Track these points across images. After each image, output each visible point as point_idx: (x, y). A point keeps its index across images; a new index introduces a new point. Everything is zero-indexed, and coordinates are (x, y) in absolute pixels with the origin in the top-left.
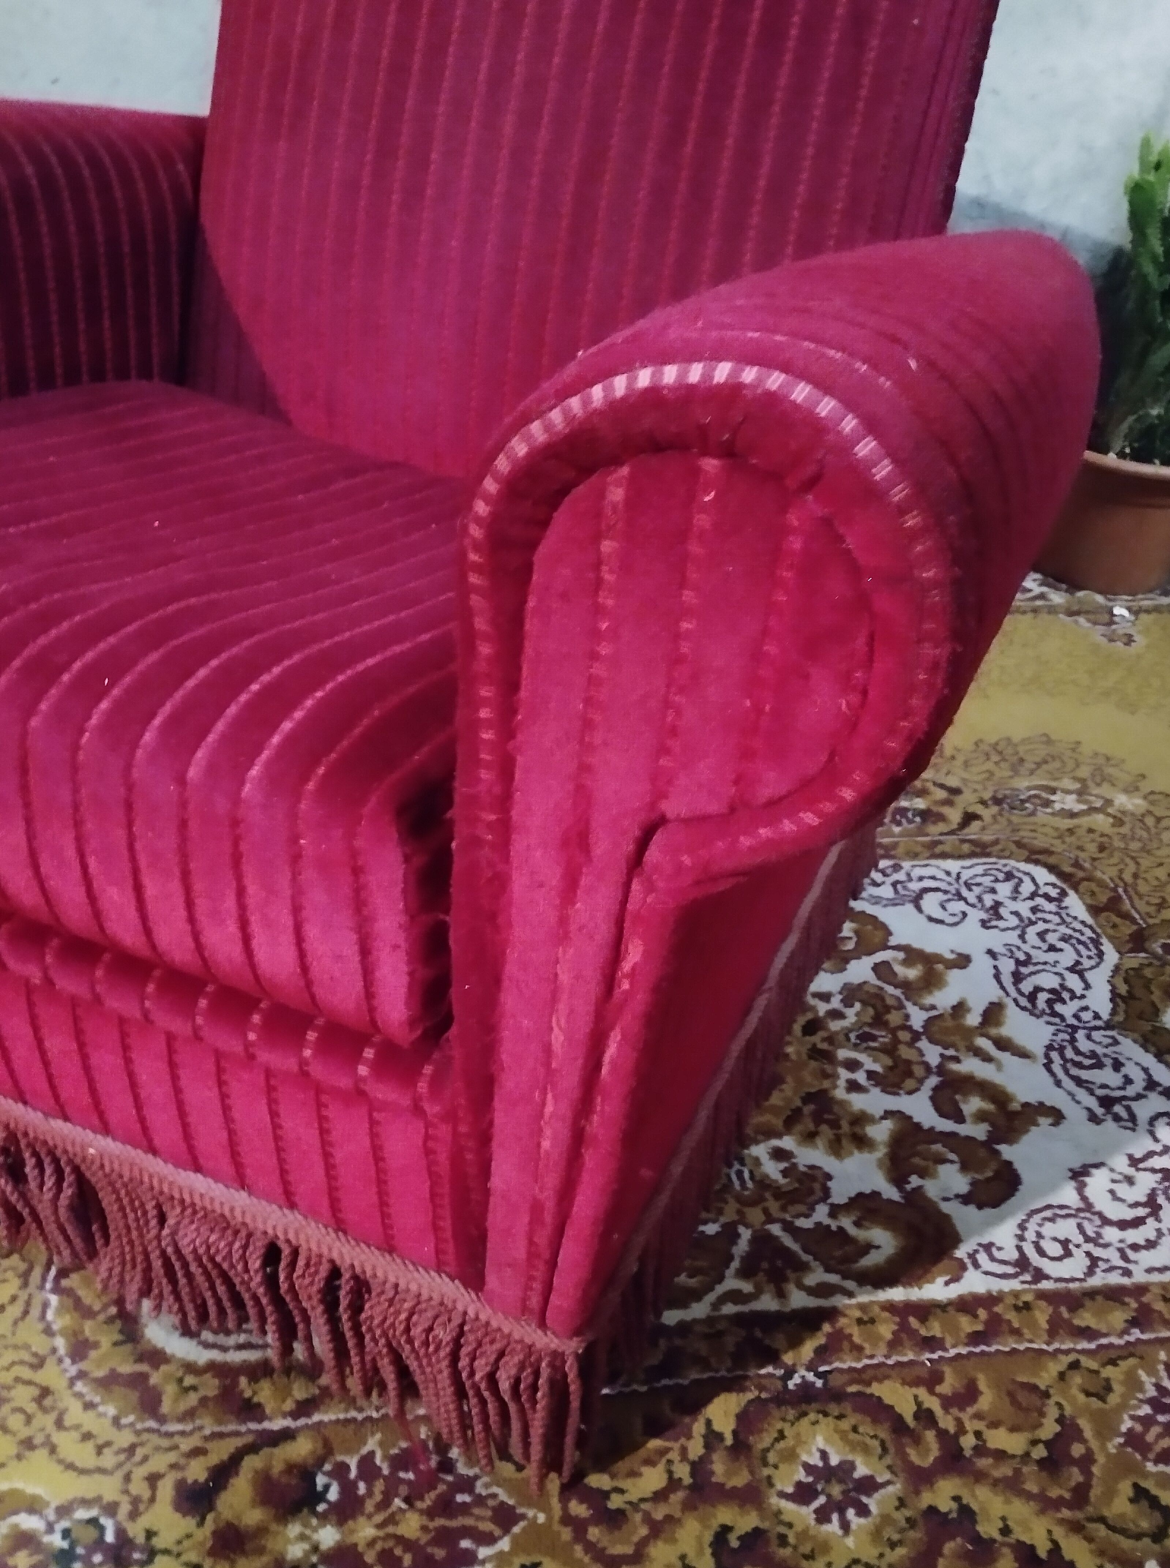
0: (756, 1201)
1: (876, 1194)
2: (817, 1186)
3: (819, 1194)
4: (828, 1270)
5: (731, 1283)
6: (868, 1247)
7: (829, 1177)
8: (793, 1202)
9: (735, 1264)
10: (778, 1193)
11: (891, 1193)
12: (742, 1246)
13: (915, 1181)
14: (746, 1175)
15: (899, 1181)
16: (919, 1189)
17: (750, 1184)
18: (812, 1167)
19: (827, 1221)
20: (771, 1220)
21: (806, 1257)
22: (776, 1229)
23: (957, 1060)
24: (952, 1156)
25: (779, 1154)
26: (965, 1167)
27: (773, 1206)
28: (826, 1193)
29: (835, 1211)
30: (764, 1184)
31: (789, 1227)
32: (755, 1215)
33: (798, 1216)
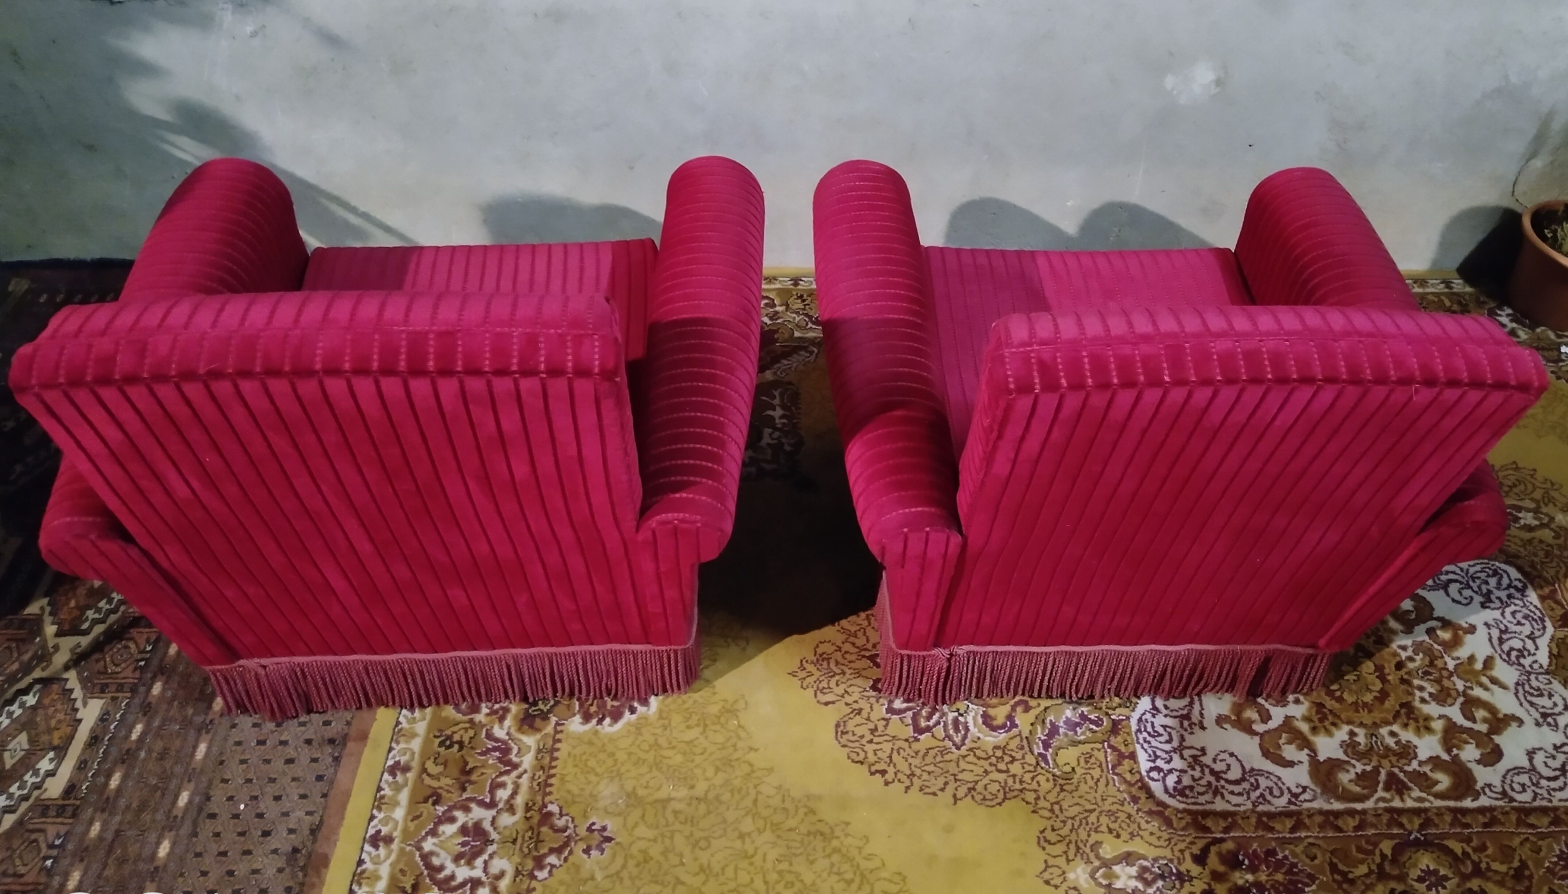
0: (1385, 757)
1: (1438, 757)
2: (1411, 751)
3: (1412, 755)
4: (1421, 791)
5: (1380, 793)
6: (1437, 782)
7: (1416, 747)
8: (1401, 758)
9: (1381, 785)
10: (1395, 754)
11: (1445, 757)
12: (1383, 777)
13: (1455, 751)
14: (1379, 743)
15: (1449, 751)
16: (1457, 755)
17: (1381, 748)
18: (1408, 742)
19: (1418, 768)
20: (1393, 766)
21: (1410, 784)
22: (1396, 770)
23: (1472, 688)
24: (1471, 741)
25: (1393, 734)
26: (1477, 746)
27: (1394, 759)
28: (1416, 757)
29: (1421, 763)
30: (1387, 748)
31: (1401, 770)
32: (1385, 763)
33: (1405, 764)
